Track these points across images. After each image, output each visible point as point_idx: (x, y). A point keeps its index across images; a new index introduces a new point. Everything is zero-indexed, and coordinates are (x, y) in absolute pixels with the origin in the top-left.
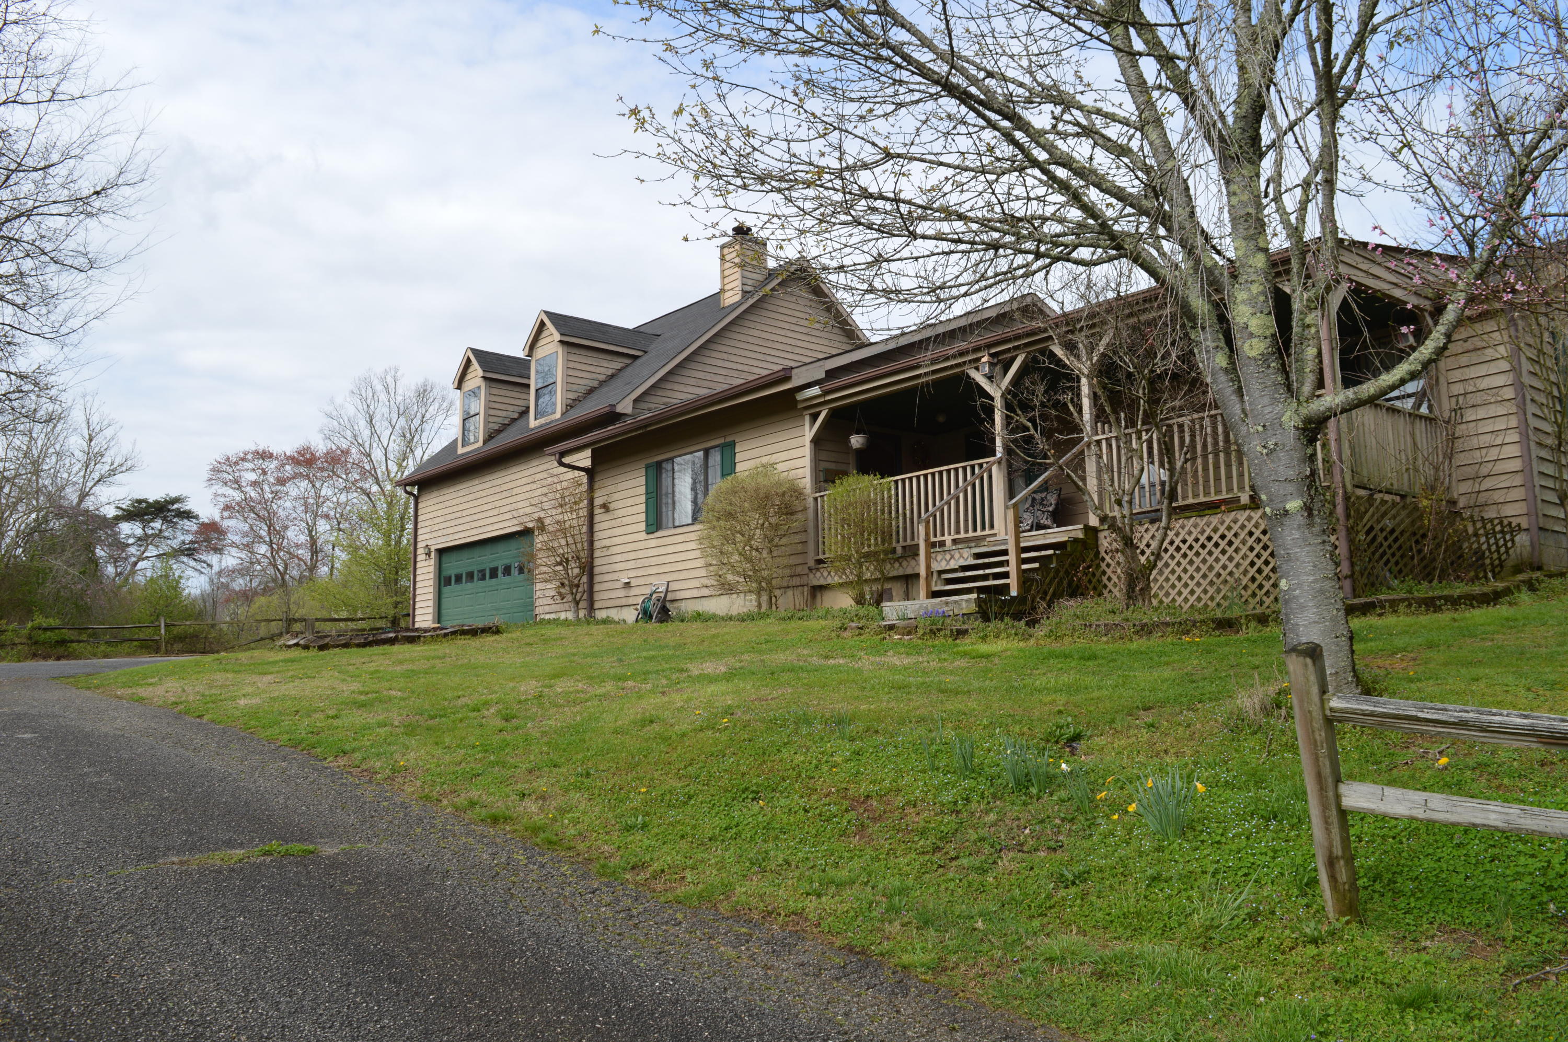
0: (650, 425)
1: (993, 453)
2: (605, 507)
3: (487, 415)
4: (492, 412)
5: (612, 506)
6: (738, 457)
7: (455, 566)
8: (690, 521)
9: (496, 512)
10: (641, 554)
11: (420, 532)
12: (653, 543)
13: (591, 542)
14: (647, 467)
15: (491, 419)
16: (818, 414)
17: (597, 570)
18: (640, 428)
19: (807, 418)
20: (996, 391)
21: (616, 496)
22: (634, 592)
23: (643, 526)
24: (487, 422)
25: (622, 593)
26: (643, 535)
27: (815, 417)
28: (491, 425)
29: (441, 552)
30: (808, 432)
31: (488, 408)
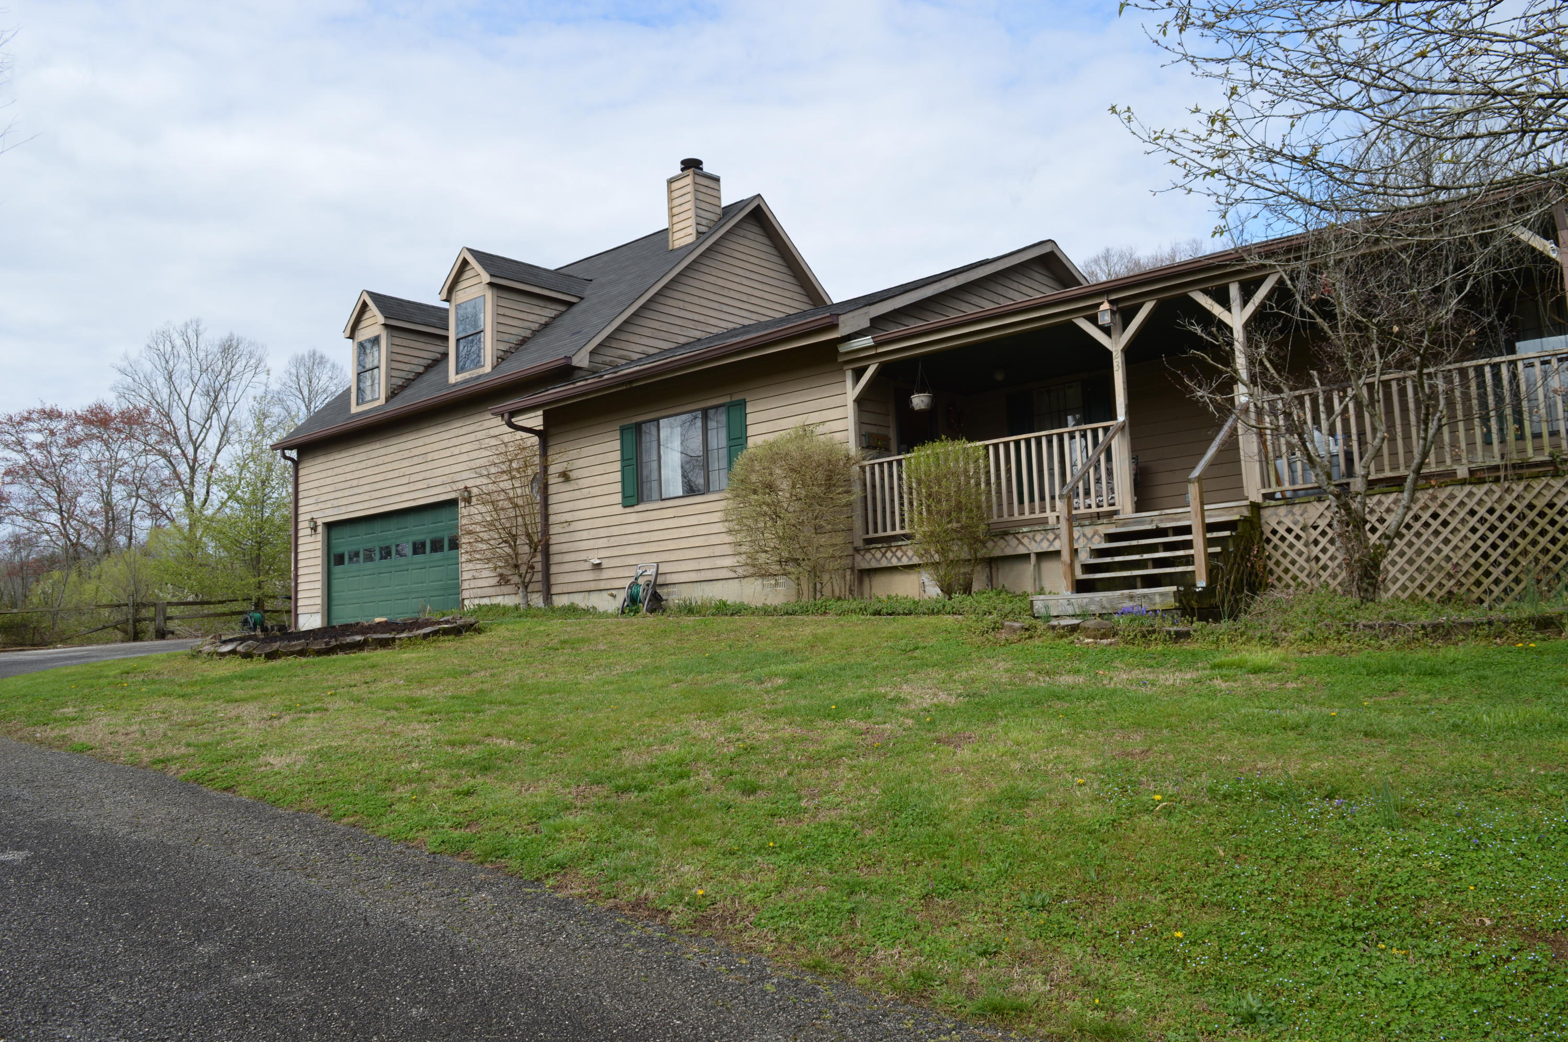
0: (637, 380)
1: (1114, 417)
2: (565, 476)
3: (390, 369)
4: (395, 365)
5: (573, 475)
6: (750, 419)
7: (346, 542)
8: (681, 494)
9: (405, 480)
10: (615, 530)
11: (301, 503)
12: (633, 518)
13: (546, 516)
14: (623, 430)
15: (395, 373)
16: (865, 369)
17: (553, 549)
18: (623, 384)
19: (849, 375)
20: (1116, 345)
21: (579, 463)
22: (606, 574)
23: (618, 498)
24: (389, 377)
25: (590, 576)
26: (619, 509)
27: (858, 374)
28: (394, 381)
29: (330, 526)
30: (851, 391)
31: (390, 360)
